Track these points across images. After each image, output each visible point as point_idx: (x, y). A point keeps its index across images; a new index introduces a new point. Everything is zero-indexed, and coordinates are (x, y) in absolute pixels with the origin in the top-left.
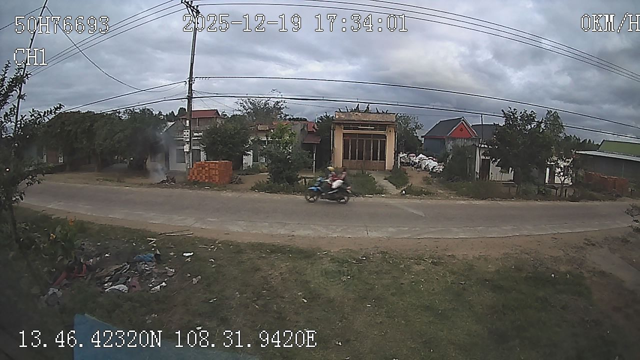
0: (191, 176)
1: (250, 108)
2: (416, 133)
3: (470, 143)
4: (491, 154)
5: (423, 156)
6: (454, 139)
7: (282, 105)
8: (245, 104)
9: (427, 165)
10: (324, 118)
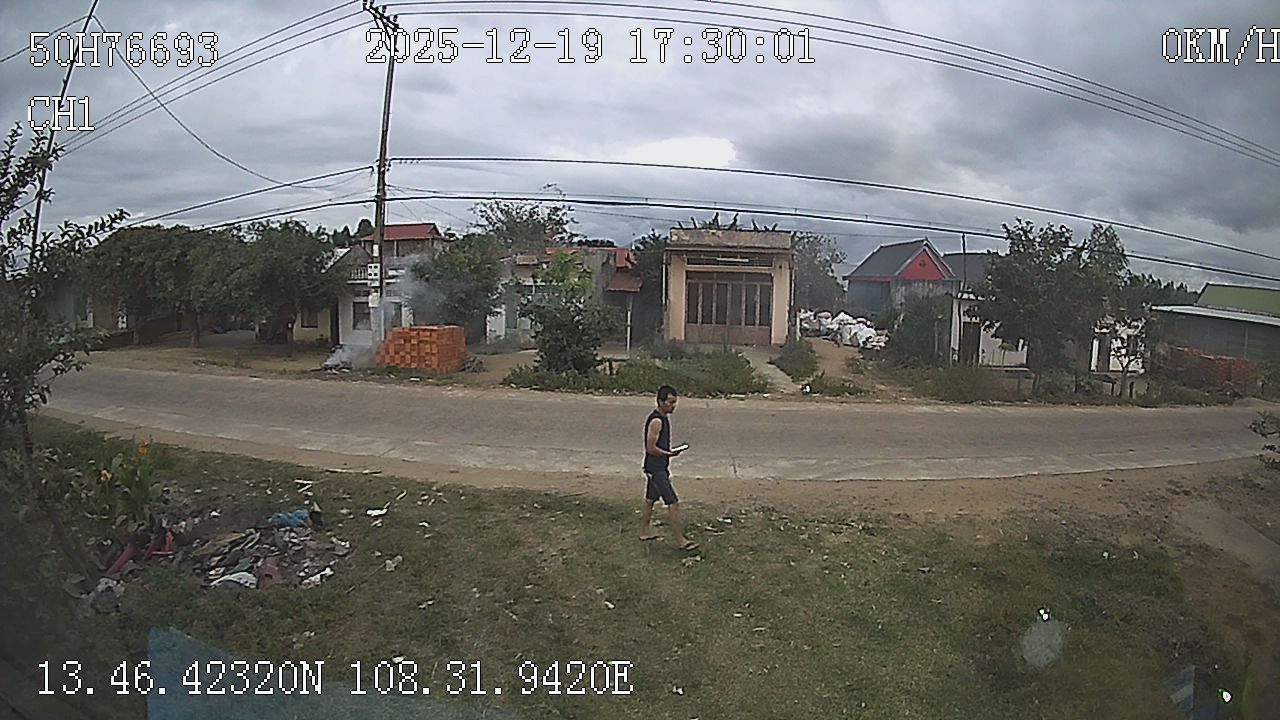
0: (384, 357)
1: (500, 220)
2: (832, 271)
3: (940, 291)
4: (983, 313)
5: (847, 317)
6: (907, 283)
7: (563, 215)
8: (489, 212)
9: (855, 334)
10: (648, 240)
